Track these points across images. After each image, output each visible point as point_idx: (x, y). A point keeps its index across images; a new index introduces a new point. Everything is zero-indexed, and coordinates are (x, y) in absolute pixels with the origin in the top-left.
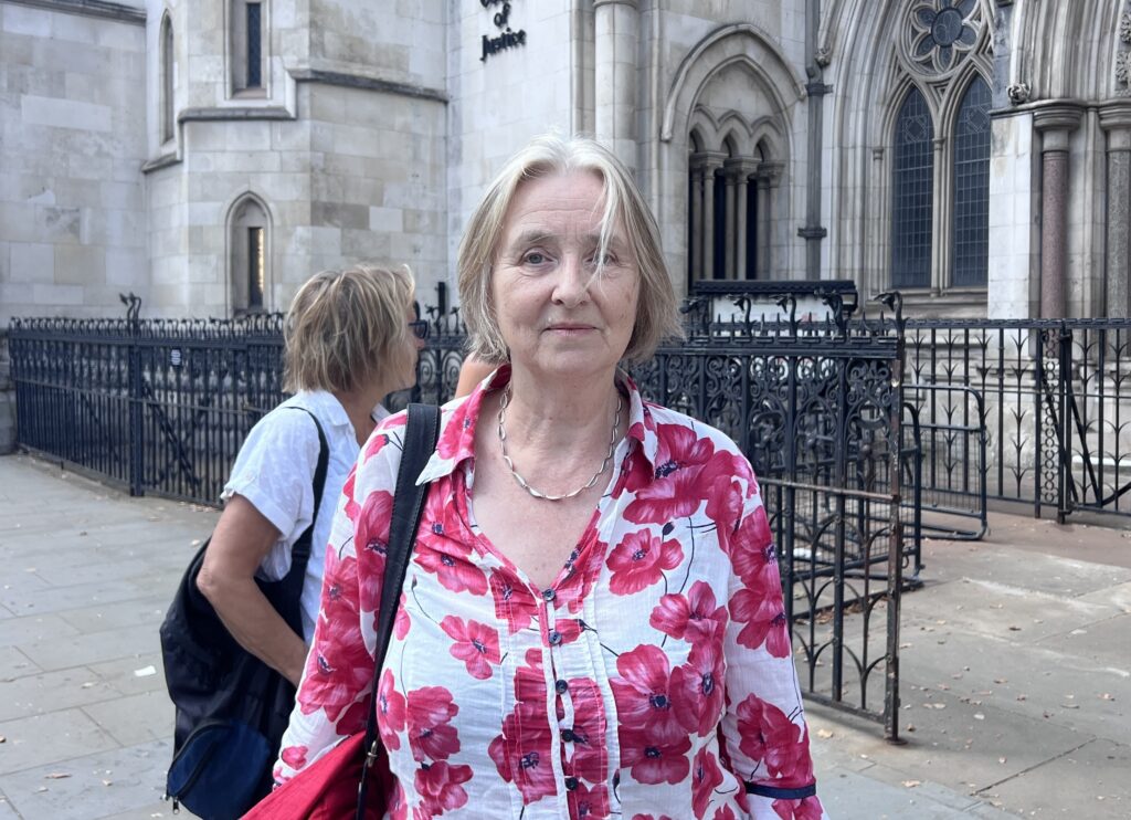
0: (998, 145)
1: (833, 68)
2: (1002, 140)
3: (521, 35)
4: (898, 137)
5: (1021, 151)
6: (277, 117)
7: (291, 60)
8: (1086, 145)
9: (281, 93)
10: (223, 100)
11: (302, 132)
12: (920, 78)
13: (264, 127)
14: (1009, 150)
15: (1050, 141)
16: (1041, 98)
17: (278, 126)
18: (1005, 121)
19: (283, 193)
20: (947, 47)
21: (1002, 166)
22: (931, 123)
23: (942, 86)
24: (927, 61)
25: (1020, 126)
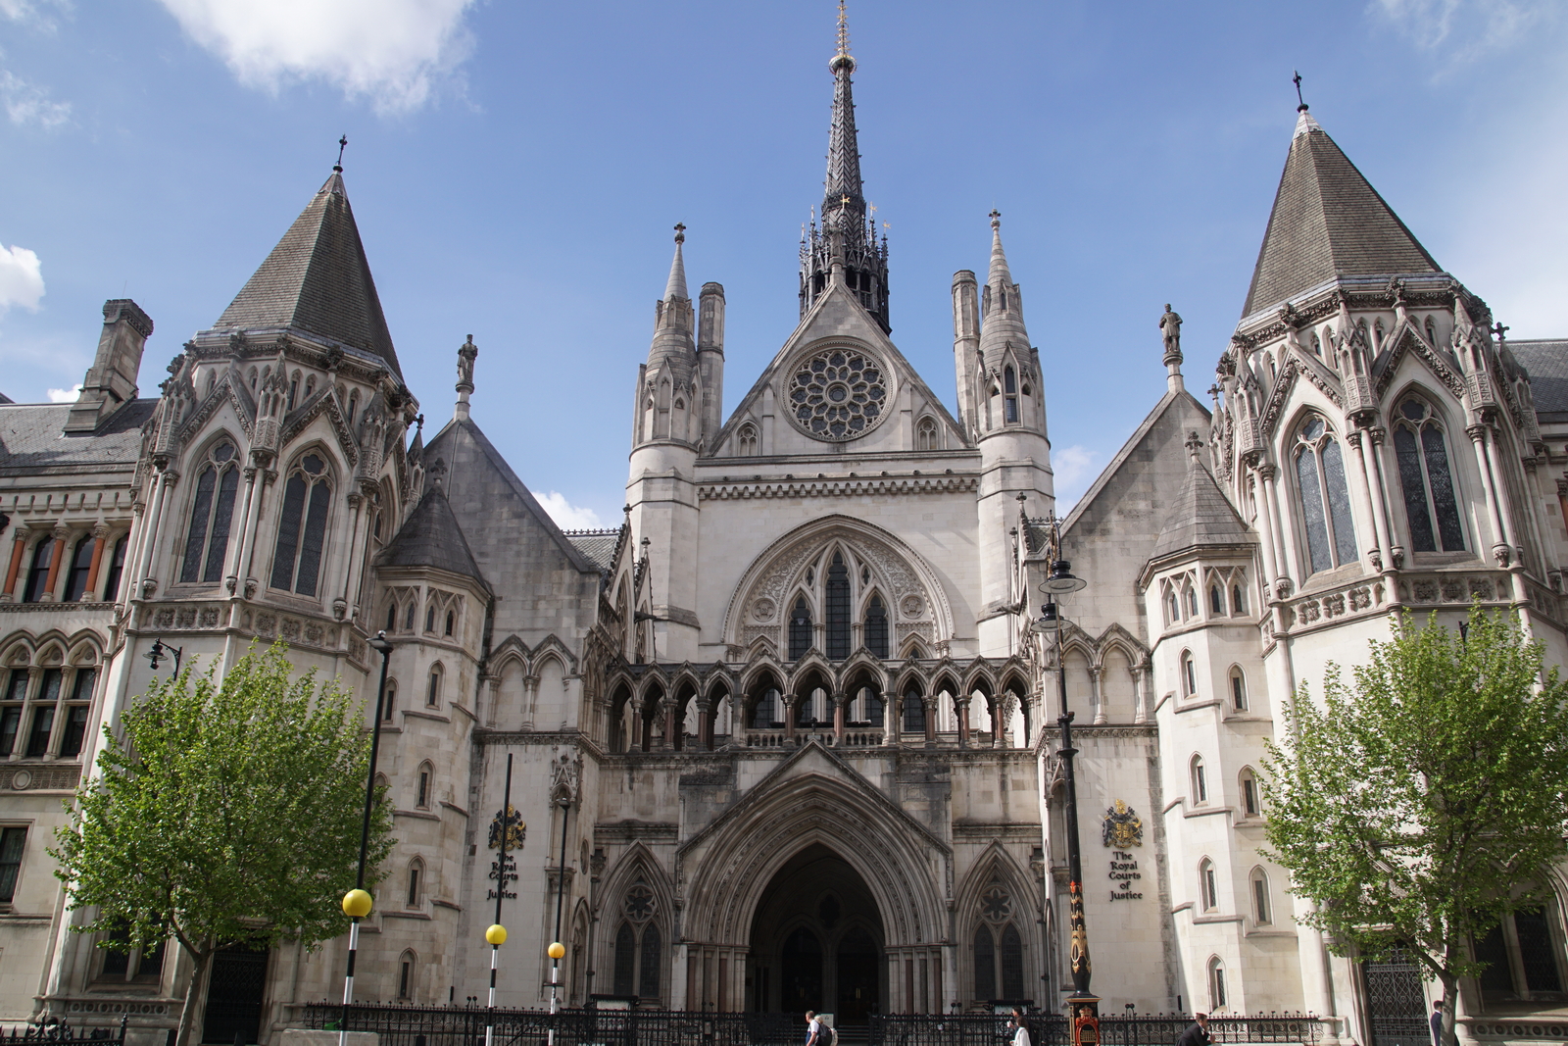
1: (600, 912)
2: (675, 953)
3: (515, 896)
4: (618, 939)
5: (682, 958)
6: (424, 918)
7: (431, 897)
8: (700, 956)
9: (427, 908)
10: (403, 910)
11: (431, 925)
12: (631, 920)
13: (418, 922)
14: (679, 957)
15: (692, 954)
16: (692, 941)
17: (424, 922)
18: (679, 946)
19: (421, 949)
20: (640, 912)
21: (677, 961)
22: (633, 936)
23: (639, 925)
24: (633, 915)
25: (684, 949)
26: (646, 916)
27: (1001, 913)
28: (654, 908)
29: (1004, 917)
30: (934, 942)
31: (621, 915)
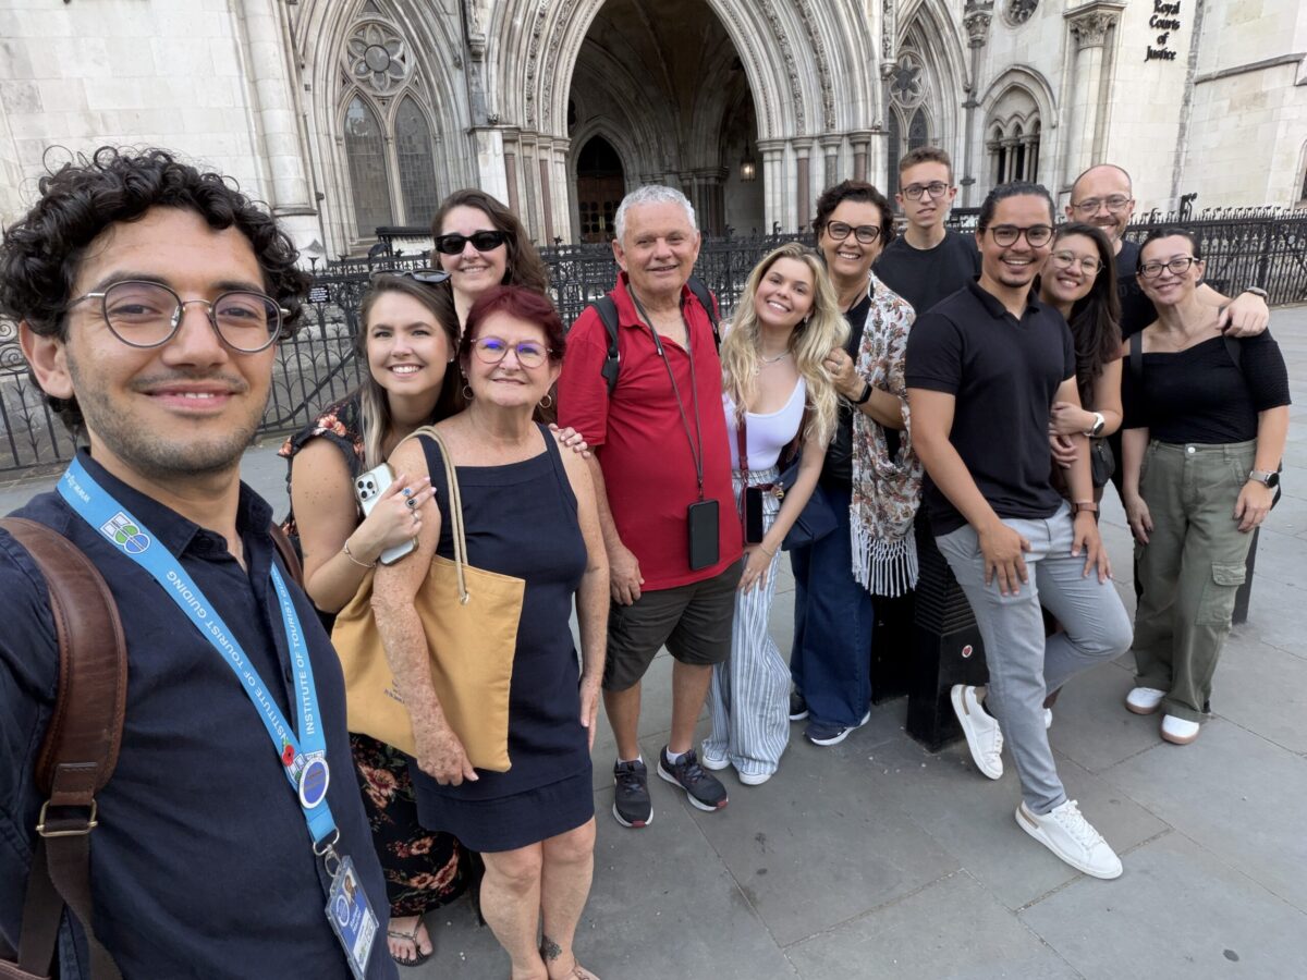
0: (482, 147)
2: (484, 145)
5: (497, 152)
8: (519, 152)
12: (369, 92)
14: (490, 151)
15: (510, 148)
16: (508, 124)
18: (485, 133)
20: (381, 73)
21: (486, 161)
22: (378, 123)
23: (384, 100)
24: (367, 82)
25: (495, 138)
26: (395, 82)
27: (910, 93)
28: (406, 68)
29: (913, 98)
30: (862, 127)
31: (345, 80)
